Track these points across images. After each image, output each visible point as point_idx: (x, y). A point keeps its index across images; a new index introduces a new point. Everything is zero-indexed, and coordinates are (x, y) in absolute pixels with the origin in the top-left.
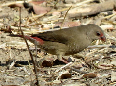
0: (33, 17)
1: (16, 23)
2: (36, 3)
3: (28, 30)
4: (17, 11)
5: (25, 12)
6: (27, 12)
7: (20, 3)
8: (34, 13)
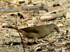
0: (23, 20)
1: (14, 23)
2: (24, 13)
3: (20, 27)
4: (14, 17)
5: (18, 18)
6: (20, 18)
7: (16, 13)
8: (23, 18)
